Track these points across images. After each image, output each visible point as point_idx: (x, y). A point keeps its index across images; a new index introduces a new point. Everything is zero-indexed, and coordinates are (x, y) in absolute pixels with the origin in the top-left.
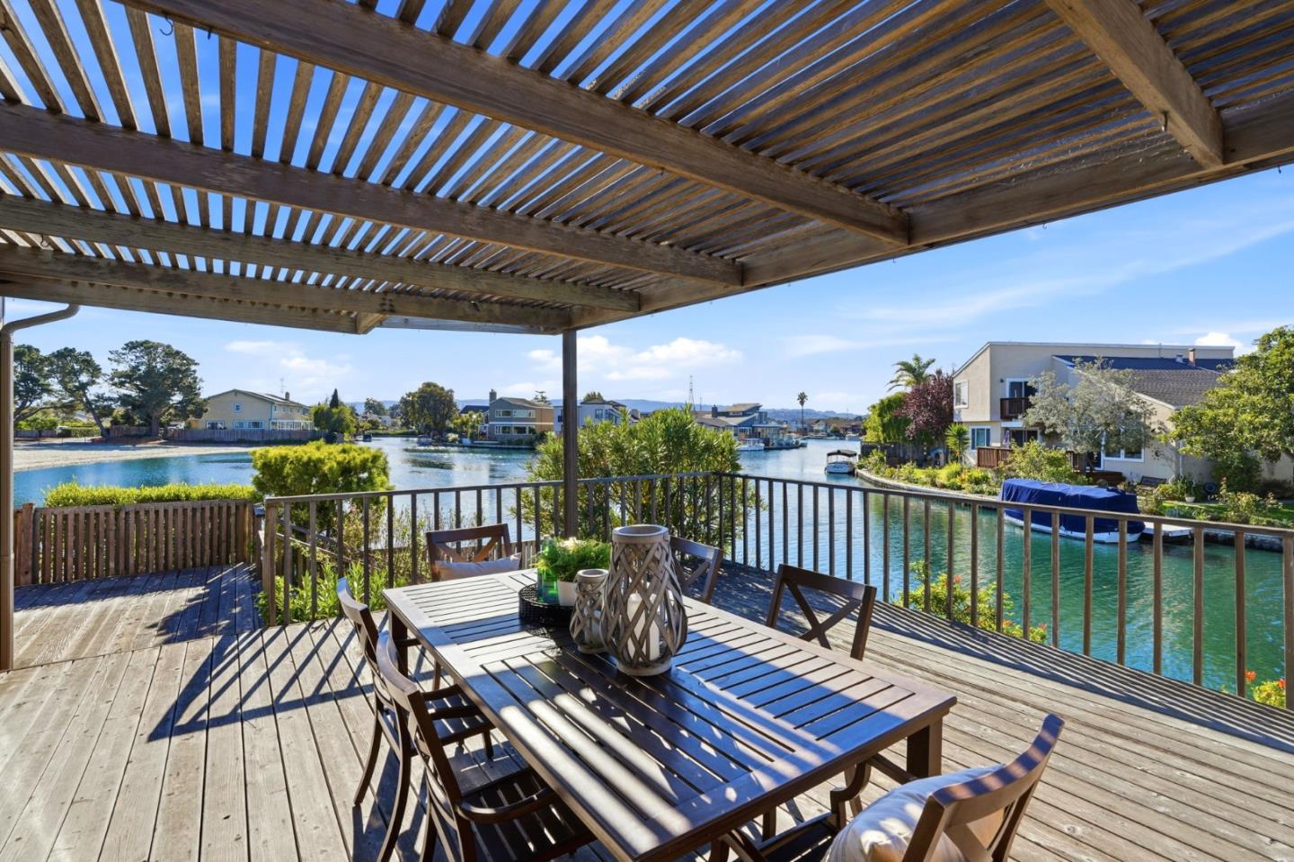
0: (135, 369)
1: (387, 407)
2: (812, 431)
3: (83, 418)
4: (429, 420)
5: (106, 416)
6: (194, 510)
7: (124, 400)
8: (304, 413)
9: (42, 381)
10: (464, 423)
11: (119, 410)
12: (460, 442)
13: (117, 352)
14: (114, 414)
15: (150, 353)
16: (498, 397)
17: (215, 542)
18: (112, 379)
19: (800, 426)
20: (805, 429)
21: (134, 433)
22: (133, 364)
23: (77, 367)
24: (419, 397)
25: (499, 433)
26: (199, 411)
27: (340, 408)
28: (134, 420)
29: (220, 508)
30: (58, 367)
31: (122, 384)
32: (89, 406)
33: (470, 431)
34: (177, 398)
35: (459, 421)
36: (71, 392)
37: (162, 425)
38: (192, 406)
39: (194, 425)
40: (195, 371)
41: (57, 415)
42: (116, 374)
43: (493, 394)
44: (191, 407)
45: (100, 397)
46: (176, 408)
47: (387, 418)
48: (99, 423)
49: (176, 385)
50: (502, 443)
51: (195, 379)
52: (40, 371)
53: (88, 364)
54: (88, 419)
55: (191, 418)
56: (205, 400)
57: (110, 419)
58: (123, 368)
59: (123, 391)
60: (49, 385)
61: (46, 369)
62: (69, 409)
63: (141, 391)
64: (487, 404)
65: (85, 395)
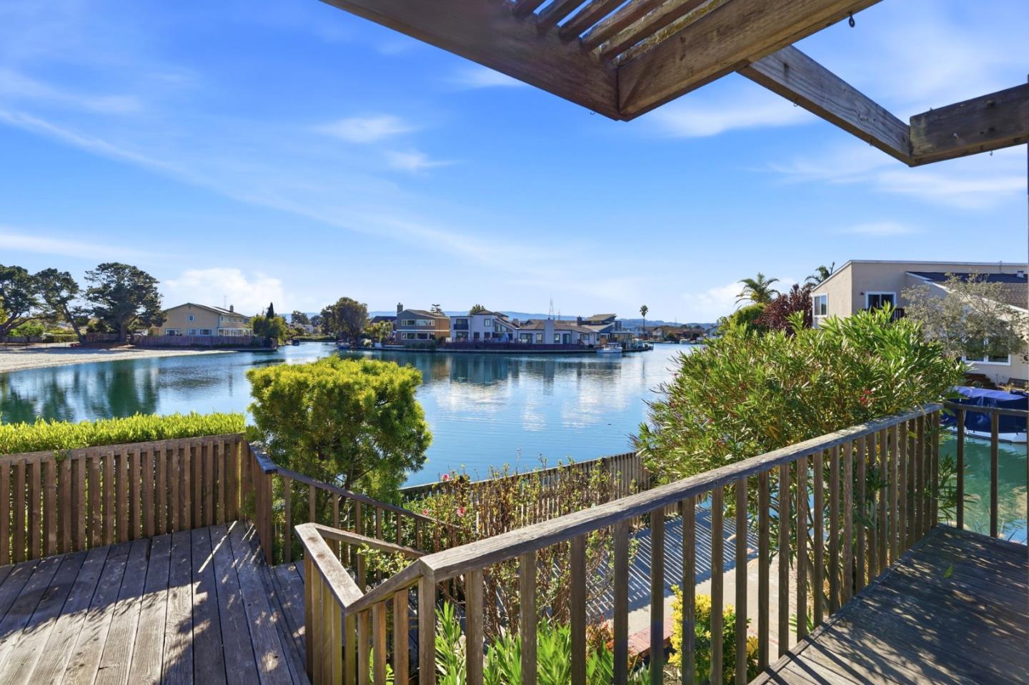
0: (106, 286)
1: (309, 317)
2: (652, 336)
3: (65, 328)
4: (346, 328)
5: (83, 325)
6: (169, 452)
7: (98, 312)
8: (245, 323)
9: (29, 296)
10: (376, 331)
11: (93, 320)
12: (373, 346)
13: (91, 272)
14: (90, 323)
15: (119, 273)
16: (404, 309)
17: (198, 496)
18: (88, 295)
19: (642, 332)
20: (646, 335)
21: (106, 339)
22: (105, 282)
23: (58, 284)
24: (338, 310)
25: (403, 338)
26: (160, 320)
27: (274, 318)
28: (107, 329)
29: (204, 448)
30: (43, 284)
31: (95, 299)
32: (68, 317)
33: (381, 337)
34: (141, 310)
35: (372, 329)
36: (54, 306)
37: (129, 332)
38: (155, 317)
39: (155, 333)
40: (156, 288)
41: (43, 323)
42: (91, 290)
43: (400, 307)
44: (153, 318)
45: (78, 310)
46: (140, 318)
47: (310, 327)
48: (77, 331)
49: (141, 299)
50: (408, 347)
51: (156, 295)
52: (27, 288)
53: (68, 282)
54: (69, 327)
55: (153, 327)
56: (165, 312)
57: (86, 327)
58: (97, 285)
59: (96, 305)
60: (36, 300)
61: (33, 286)
62: (52, 319)
63: (112, 304)
64: (396, 315)
65: (65, 307)
